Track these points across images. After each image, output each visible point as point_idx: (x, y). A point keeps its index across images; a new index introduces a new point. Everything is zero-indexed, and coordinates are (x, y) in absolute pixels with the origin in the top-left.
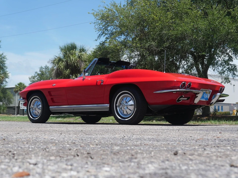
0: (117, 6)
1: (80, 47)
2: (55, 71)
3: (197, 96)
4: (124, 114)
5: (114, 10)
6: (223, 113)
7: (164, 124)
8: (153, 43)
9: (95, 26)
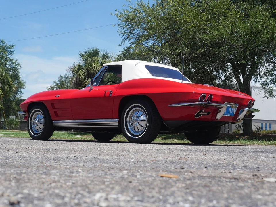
0: (144, 6)
1: (103, 53)
2: (75, 81)
3: (220, 111)
4: (135, 131)
5: (141, 11)
6: (271, 132)
7: (186, 143)
8: (185, 49)
9: (118, 29)
